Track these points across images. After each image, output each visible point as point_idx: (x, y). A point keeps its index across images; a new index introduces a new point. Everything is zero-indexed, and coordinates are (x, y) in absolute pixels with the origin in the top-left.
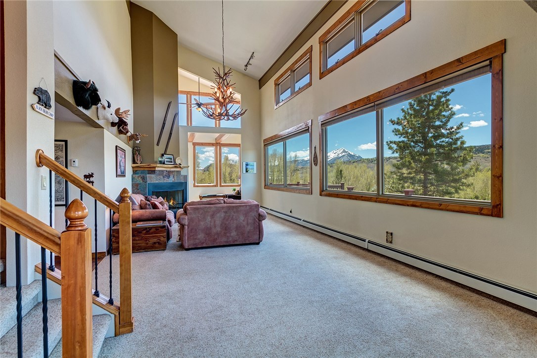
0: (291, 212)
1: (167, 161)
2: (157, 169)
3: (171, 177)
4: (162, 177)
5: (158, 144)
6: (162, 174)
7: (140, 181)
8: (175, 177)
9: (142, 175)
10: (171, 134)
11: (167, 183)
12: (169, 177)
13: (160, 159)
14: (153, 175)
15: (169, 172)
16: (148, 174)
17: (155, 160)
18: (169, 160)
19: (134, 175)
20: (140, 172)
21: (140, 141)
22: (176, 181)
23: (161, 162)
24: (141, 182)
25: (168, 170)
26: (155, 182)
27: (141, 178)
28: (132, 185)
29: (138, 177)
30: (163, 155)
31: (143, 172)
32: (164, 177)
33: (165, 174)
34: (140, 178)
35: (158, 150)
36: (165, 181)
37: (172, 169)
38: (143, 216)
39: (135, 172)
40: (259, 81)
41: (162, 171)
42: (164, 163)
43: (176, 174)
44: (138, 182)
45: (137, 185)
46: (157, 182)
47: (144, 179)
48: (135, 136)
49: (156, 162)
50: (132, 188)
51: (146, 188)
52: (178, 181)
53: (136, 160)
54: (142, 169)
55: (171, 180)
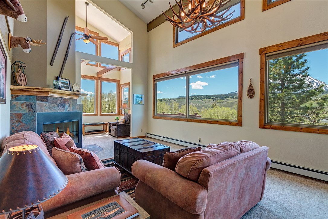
0: (200, 141)
1: (63, 87)
2: (50, 95)
3: (67, 105)
4: (55, 105)
5: (51, 64)
6: (56, 102)
7: (24, 110)
8: (71, 106)
9: (28, 102)
10: (66, 55)
11: (61, 113)
12: (64, 106)
13: (55, 83)
14: (44, 103)
15: (64, 99)
16: (37, 100)
17: (48, 83)
18: (65, 85)
19: (14, 102)
20: (24, 97)
21: (30, 49)
22: (72, 111)
23: (55, 86)
24: (27, 111)
25: (64, 96)
26: (47, 111)
27: (27, 105)
28: (11, 116)
29: (22, 104)
30: (57, 79)
31: (29, 98)
32: (58, 106)
33: (59, 102)
34: (24, 106)
35: (52, 72)
36: (60, 111)
37: (68, 97)
38: (76, 191)
39: (13, 98)
40: (148, 24)
41: (57, 98)
42: (59, 88)
43: (72, 102)
44: (22, 111)
45: (20, 115)
46: (50, 111)
47: (31, 107)
48: (23, 41)
49: (48, 86)
50: (10, 120)
51: (34, 119)
52: (74, 111)
53: (18, 80)
54: (26, 93)
55: (67, 109)
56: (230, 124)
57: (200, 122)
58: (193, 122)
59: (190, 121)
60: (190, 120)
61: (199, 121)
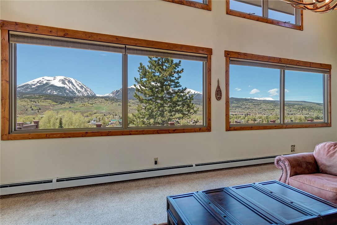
0: (156, 163)
56: (200, 130)
57: (156, 133)
58: (144, 134)
59: (137, 133)
60: (137, 131)
61: (154, 131)
